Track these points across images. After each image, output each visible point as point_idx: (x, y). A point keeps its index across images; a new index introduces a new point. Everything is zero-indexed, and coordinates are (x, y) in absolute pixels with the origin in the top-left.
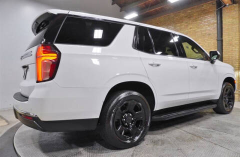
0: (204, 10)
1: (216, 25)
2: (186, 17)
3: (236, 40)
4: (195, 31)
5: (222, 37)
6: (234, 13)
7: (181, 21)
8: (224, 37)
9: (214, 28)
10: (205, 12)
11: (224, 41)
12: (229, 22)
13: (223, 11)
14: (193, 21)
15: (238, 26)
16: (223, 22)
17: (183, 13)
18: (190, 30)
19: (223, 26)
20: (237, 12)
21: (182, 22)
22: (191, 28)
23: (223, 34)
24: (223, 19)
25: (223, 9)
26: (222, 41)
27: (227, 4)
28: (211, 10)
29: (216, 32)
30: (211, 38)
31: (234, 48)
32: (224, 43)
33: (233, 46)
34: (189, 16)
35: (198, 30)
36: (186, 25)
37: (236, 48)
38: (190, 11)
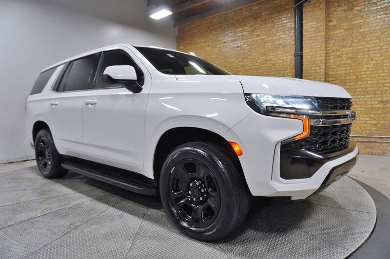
0: (277, 6)
1: (293, 31)
2: (251, 17)
3: (321, 56)
4: (263, 39)
5: (301, 50)
6: (320, 13)
8: (304, 51)
9: (291, 36)
10: (278, 10)
12: (312, 28)
13: (304, 10)
14: (261, 24)
15: (324, 33)
16: (304, 28)
17: (247, 11)
18: (255, 39)
19: (304, 34)
20: (324, 11)
21: (246, 26)
22: (258, 36)
23: (304, 45)
24: (304, 22)
25: (304, 5)
26: (302, 56)
28: (287, 7)
30: (287, 52)
31: (317, 68)
33: (317, 65)
34: (255, 16)
35: (269, 39)
36: (251, 29)
37: (321, 69)
38: (257, 8)
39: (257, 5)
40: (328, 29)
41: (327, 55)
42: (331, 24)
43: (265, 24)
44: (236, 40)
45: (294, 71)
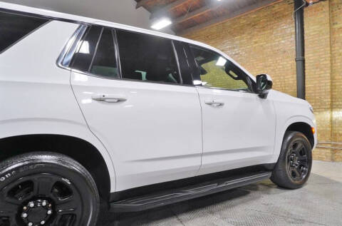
0: (276, 13)
1: (294, 36)
2: (249, 25)
3: (326, 60)
4: (262, 46)
5: (303, 55)
6: (322, 16)
7: (242, 31)
8: (306, 56)
9: (291, 41)
10: (278, 17)
11: (306, 61)
12: (315, 32)
13: (305, 14)
14: (259, 31)
15: (328, 36)
16: (305, 32)
17: (244, 19)
18: (254, 46)
19: (305, 38)
20: (327, 14)
21: (243, 33)
22: (256, 43)
23: (306, 50)
24: (305, 26)
25: (305, 9)
26: (304, 61)
27: (311, 2)
28: (287, 13)
29: (294, 47)
30: (288, 57)
31: (322, 72)
32: (306, 65)
33: (321, 70)
34: (253, 24)
35: (269, 45)
36: (249, 37)
37: (326, 73)
38: (255, 16)
39: (255, 13)
40: (332, 32)
41: (332, 59)
42: (336, 26)
43: (264, 30)
44: (234, 48)
45: (295, 76)
